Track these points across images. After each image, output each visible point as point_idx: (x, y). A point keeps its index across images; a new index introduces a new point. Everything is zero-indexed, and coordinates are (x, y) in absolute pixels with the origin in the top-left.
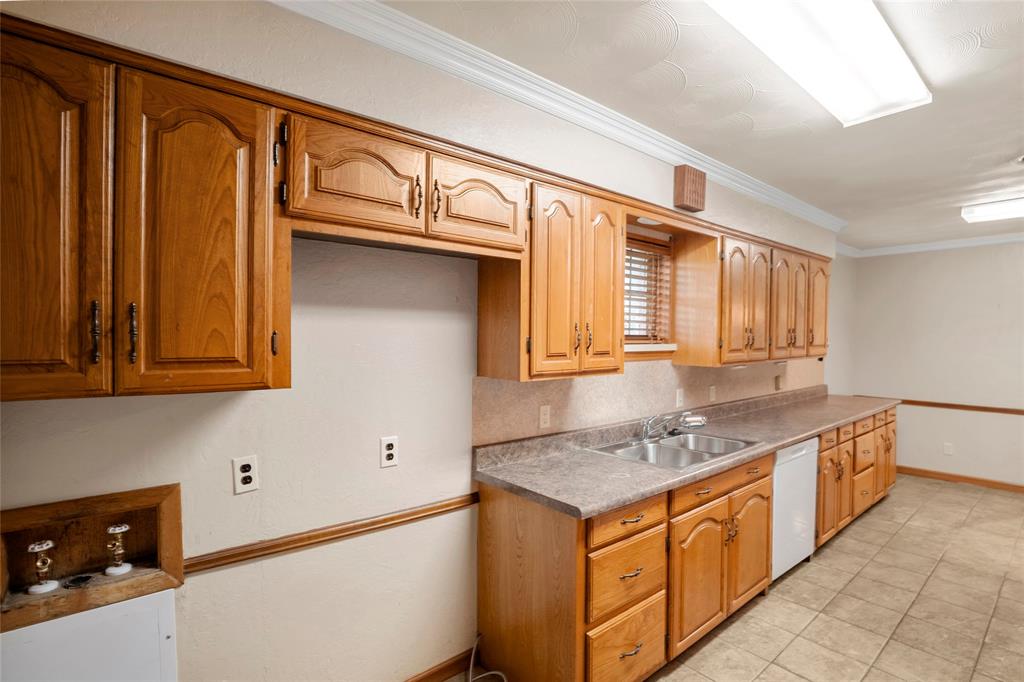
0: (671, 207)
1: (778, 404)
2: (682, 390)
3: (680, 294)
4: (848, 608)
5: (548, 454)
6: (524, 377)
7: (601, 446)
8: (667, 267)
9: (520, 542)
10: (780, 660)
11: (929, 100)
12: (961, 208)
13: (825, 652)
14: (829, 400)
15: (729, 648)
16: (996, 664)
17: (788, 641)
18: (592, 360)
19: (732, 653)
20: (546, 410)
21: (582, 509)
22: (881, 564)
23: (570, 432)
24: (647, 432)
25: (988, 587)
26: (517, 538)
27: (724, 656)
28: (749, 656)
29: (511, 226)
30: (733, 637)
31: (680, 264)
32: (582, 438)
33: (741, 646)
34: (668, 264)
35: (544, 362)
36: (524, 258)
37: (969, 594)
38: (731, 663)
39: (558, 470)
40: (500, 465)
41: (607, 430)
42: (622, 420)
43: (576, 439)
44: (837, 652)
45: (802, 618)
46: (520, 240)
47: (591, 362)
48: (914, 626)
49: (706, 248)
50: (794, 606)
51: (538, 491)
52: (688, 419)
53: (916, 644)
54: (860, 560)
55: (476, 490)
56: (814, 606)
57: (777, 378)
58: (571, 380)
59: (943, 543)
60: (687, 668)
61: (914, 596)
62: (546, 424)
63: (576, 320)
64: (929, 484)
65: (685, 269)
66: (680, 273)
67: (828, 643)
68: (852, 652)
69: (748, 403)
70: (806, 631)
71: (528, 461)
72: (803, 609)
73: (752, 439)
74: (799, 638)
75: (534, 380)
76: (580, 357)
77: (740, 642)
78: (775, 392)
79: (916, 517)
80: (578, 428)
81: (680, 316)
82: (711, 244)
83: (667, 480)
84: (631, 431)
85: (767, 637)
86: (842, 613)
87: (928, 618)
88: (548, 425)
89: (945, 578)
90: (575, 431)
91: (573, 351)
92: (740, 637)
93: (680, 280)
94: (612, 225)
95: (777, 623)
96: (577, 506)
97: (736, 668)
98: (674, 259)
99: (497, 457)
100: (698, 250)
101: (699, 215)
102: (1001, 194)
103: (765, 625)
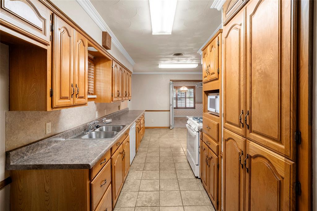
0: (101, 45)
1: (120, 114)
2: (97, 112)
3: (98, 78)
4: (148, 167)
5: (51, 145)
6: (49, 108)
7: (73, 137)
8: (93, 68)
9: (47, 193)
10: (141, 190)
11: (171, 34)
12: (158, 64)
13: (149, 181)
14: (129, 112)
15: (126, 194)
16: (178, 167)
17: (139, 183)
18: (78, 100)
19: (128, 195)
20: (49, 125)
21: (90, 164)
22: (149, 152)
23: (60, 133)
24: (90, 128)
25: (169, 150)
26: (45, 191)
27: (126, 197)
28: (132, 193)
29: (43, 30)
30: (125, 190)
31: (98, 67)
32: (65, 135)
33: (129, 191)
34: (92, 67)
35: (59, 101)
36: (49, 48)
37: (167, 153)
38: (129, 198)
39: (62, 151)
40: (25, 158)
41: (75, 130)
42: (80, 125)
43: (63, 136)
44: (151, 179)
45: (140, 174)
46: (47, 39)
47: (77, 101)
48: (162, 165)
49: (107, 63)
50: (136, 172)
51: (61, 163)
52: (106, 121)
53: (165, 169)
54: (145, 153)
55: (8, 176)
56: (141, 170)
57: (119, 107)
58: (60, 110)
59: (158, 143)
60: (117, 208)
61: (159, 157)
62: (49, 132)
63: (72, 82)
64: (150, 130)
65: (100, 69)
66: (98, 70)
67: (148, 178)
68: (154, 178)
69: (114, 115)
70: (142, 177)
71: (42, 151)
72: (139, 172)
73: (124, 125)
74: (142, 180)
75: (54, 110)
76: (74, 99)
77: (128, 190)
78: (118, 110)
79: (151, 138)
80: (63, 131)
81: (98, 85)
82: (109, 62)
83: (111, 143)
84: (83, 129)
85: (134, 184)
86: (148, 169)
87: (163, 162)
88: (50, 132)
89: (162, 151)
90: (63, 132)
91: (71, 96)
92: (127, 189)
93: (97, 73)
94: (84, 46)
95: (135, 179)
96: (87, 163)
97: (130, 199)
98: (95, 65)
99: (23, 154)
100: (104, 64)
101: (108, 51)
102: (166, 62)
103: (132, 181)
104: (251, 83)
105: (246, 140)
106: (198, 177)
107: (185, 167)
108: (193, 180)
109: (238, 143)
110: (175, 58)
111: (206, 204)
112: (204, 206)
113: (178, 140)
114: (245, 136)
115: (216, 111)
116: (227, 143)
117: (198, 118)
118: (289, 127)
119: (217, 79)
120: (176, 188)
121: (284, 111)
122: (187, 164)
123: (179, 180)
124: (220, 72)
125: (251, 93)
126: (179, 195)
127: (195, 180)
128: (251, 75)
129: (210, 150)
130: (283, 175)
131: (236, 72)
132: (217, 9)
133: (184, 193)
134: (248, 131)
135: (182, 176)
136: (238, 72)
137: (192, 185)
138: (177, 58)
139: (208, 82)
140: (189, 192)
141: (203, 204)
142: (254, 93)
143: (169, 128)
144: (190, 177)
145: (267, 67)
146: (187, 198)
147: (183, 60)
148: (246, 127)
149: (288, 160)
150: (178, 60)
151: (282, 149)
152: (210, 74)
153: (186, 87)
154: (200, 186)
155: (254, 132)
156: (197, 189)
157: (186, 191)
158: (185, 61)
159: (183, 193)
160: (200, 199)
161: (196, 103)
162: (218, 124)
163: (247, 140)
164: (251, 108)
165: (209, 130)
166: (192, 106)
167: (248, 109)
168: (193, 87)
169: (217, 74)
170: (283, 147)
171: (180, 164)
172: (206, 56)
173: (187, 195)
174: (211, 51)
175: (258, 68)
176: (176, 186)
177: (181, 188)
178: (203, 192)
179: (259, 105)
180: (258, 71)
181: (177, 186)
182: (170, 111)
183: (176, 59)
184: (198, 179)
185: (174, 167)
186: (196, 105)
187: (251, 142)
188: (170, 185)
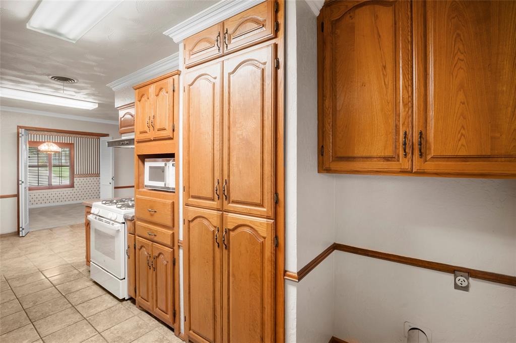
53: (45, 316)
61: (16, 300)
89: (18, 285)
104: (229, 148)
105: (222, 214)
106: (125, 298)
107: (93, 294)
108: (117, 307)
109: (210, 220)
110: (54, 83)
111: (152, 328)
112: (150, 331)
113: (53, 253)
114: (221, 209)
115: (165, 184)
116: (192, 224)
117: (115, 201)
118: (270, 190)
119: (171, 139)
120: (89, 333)
121: (266, 176)
122: (95, 288)
123: (90, 319)
124: (175, 129)
125: (229, 160)
126: (101, 340)
127: (120, 305)
128: (229, 140)
129: (155, 244)
130: (265, 235)
131: (208, 133)
132: (172, 39)
133: (109, 333)
134: (225, 202)
135: (92, 311)
136: (211, 133)
137: (118, 315)
138: (58, 84)
139: (151, 141)
140: (117, 326)
141: (147, 331)
142: (234, 160)
143: (17, 233)
144: (109, 305)
145: (250, 134)
146: (119, 337)
147: (69, 91)
148: (223, 198)
149: (269, 220)
150: (57, 89)
151: (264, 211)
152: (156, 130)
153: (54, 144)
154: (132, 311)
155: (234, 202)
156: (130, 316)
157: (112, 328)
158: (74, 94)
159: (105, 334)
160: (140, 327)
161: (75, 176)
162: (173, 202)
163: (224, 213)
164: (229, 176)
165: (152, 215)
166: (67, 182)
167: (226, 177)
168: (70, 145)
169: (172, 131)
170: (265, 210)
171: (78, 292)
172: (146, 101)
173: (115, 332)
174: (157, 95)
175: (239, 133)
176: (87, 330)
177: (100, 328)
178: (141, 315)
179: (240, 172)
180: (238, 136)
181: (89, 330)
182: (17, 196)
183: (52, 85)
184: (125, 302)
185: (68, 302)
186: (75, 181)
187: (230, 214)
188: (74, 336)
